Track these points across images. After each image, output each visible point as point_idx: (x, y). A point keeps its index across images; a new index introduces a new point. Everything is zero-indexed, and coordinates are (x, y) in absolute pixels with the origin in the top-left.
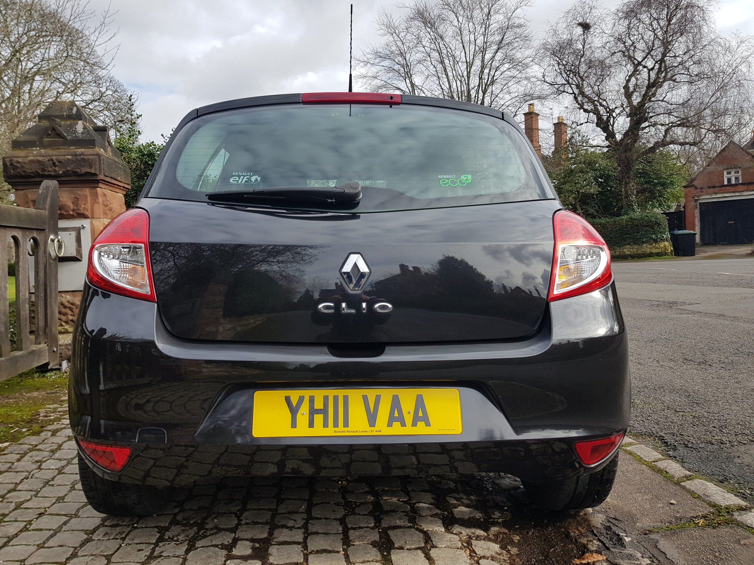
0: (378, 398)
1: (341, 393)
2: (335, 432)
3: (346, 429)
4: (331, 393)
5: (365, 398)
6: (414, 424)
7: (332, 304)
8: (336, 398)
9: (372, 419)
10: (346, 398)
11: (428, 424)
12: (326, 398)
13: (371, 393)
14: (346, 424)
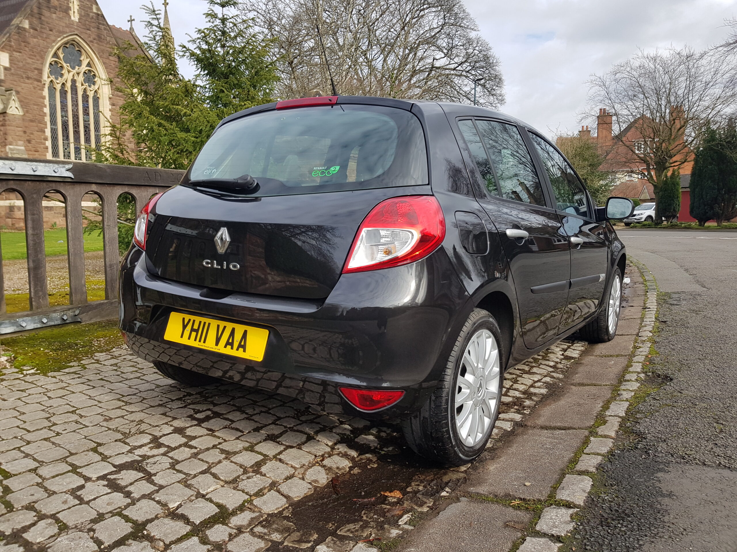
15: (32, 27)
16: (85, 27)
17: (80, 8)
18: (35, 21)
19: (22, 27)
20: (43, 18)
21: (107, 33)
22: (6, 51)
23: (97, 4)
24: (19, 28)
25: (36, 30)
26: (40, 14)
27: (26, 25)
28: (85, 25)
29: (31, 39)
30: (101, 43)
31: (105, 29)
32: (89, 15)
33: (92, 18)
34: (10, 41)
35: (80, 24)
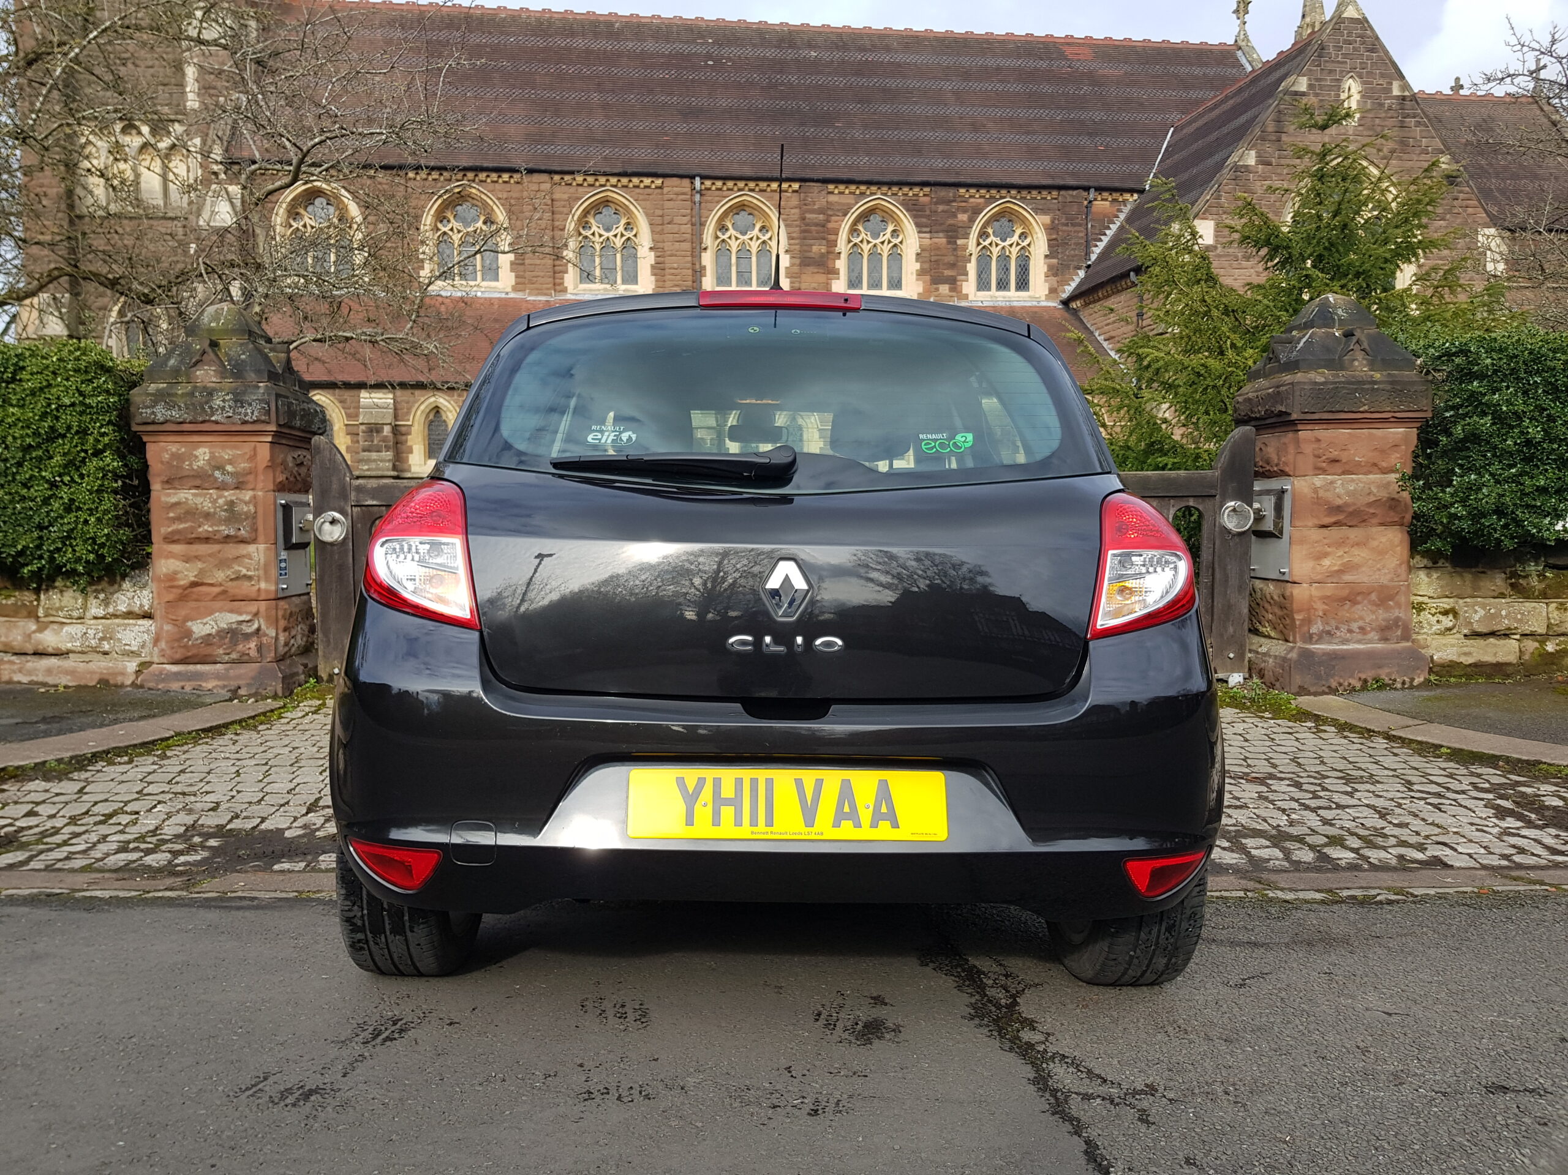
0: (819, 783)
1: (762, 774)
2: (752, 833)
3: (769, 829)
4: (746, 773)
5: (799, 783)
6: (874, 825)
7: (750, 638)
8: (754, 782)
9: (809, 815)
10: (770, 783)
11: (895, 825)
12: (739, 782)
13: (809, 776)
14: (770, 822)
15: (1263, 161)
16: (1371, 133)
17: (1363, 97)
18: (1269, 148)
19: (1242, 166)
20: (1284, 138)
21: (1421, 131)
22: (1210, 217)
23: (1402, 77)
24: (1236, 168)
25: (1269, 164)
26: (1280, 131)
27: (1251, 159)
28: (1372, 128)
29: (1259, 183)
30: (1405, 156)
31: (1418, 124)
32: (1381, 105)
33: (1390, 109)
34: (1219, 197)
35: (1361, 128)
